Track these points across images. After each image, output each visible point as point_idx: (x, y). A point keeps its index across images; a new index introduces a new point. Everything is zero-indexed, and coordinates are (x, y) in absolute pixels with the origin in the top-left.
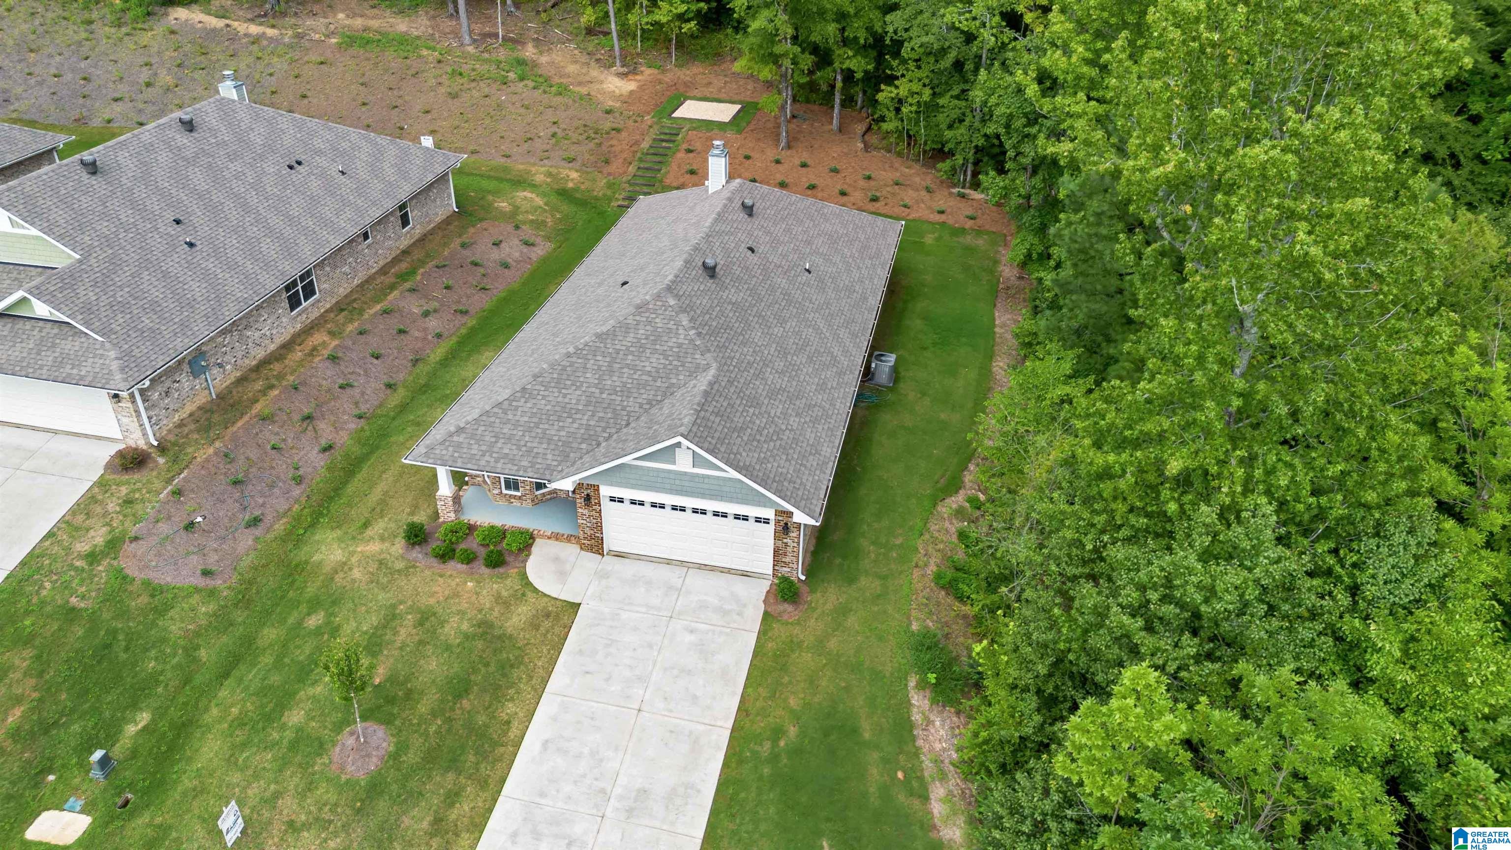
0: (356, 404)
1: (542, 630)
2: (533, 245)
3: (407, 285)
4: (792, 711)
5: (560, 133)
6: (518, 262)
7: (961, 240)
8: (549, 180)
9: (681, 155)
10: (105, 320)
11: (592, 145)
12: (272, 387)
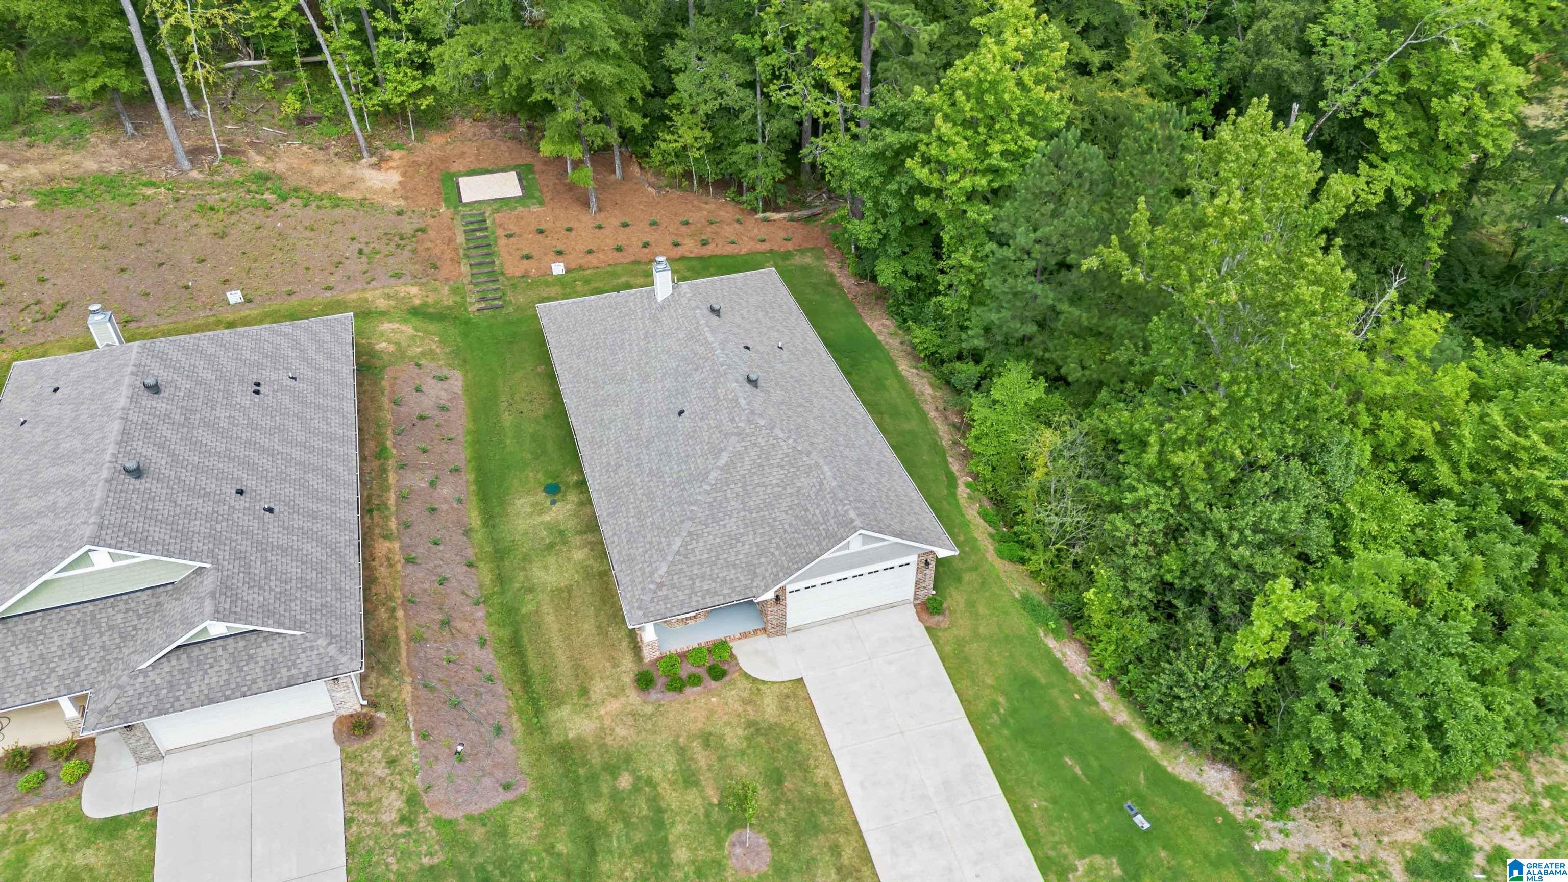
0: (463, 593)
1: (793, 709)
2: (446, 378)
3: (391, 463)
4: (992, 686)
5: (366, 250)
6: (450, 400)
7: (792, 262)
8: (392, 303)
9: (503, 242)
10: (287, 614)
11: (406, 253)
12: (394, 610)
